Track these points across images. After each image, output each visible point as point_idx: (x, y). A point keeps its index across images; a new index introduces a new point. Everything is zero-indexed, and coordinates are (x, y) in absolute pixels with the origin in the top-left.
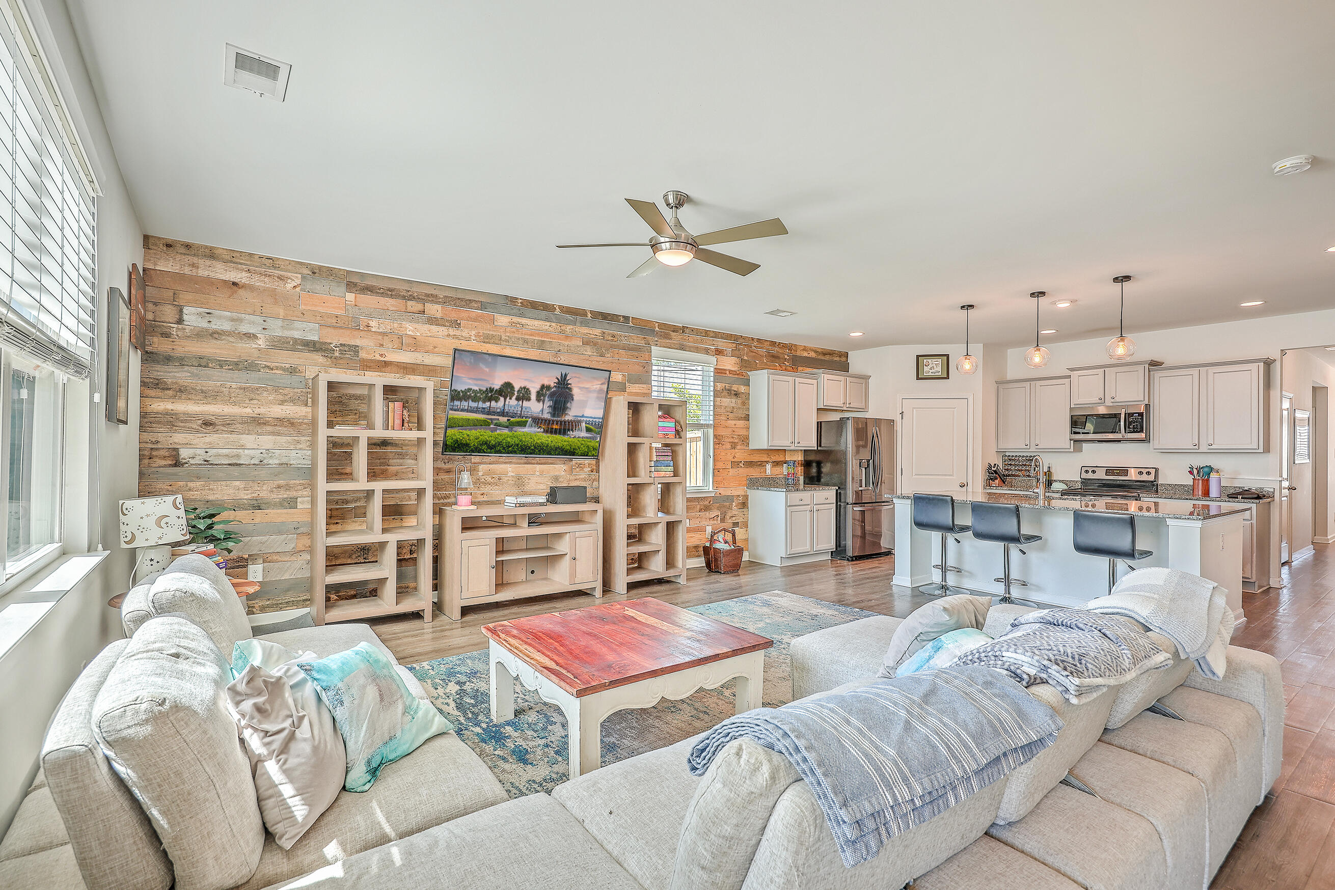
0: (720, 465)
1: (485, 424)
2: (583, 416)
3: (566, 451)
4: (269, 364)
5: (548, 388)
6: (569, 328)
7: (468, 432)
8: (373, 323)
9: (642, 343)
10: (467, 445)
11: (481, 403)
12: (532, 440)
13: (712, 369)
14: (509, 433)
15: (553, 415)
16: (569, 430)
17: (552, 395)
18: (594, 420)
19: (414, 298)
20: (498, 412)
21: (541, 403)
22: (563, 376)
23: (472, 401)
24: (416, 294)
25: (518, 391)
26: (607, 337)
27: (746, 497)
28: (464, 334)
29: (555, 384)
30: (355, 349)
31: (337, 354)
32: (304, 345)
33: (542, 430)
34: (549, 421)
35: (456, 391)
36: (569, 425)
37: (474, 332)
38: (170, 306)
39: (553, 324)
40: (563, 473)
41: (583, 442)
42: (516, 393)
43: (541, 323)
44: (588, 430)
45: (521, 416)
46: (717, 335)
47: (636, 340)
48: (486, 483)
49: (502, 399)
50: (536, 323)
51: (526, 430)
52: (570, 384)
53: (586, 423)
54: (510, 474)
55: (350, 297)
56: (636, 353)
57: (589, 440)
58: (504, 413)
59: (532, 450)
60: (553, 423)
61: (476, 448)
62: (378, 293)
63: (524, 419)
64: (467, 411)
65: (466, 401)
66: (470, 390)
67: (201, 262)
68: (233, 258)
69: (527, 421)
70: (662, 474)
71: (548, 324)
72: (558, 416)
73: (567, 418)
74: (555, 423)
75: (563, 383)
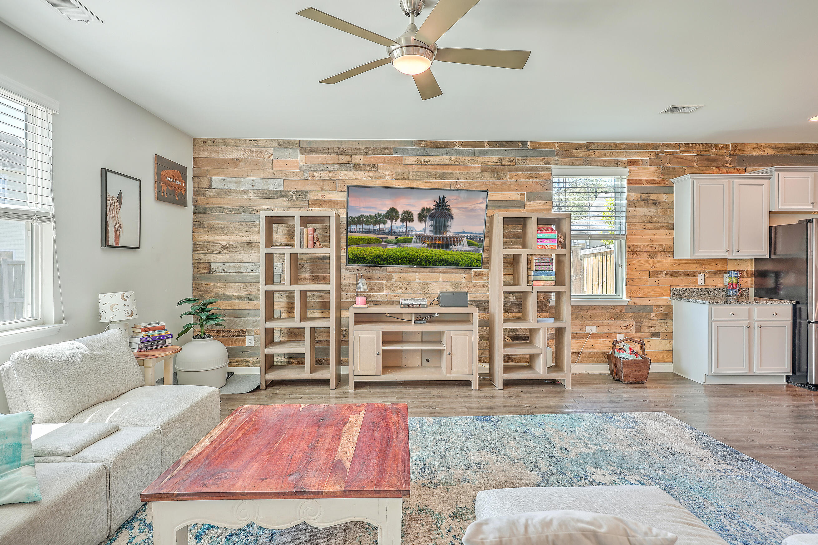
0: (635, 275)
1: (377, 242)
2: (464, 232)
3: (451, 263)
4: (255, 208)
5: (428, 210)
6: (467, 159)
7: (365, 249)
8: (317, 174)
9: (542, 164)
10: (364, 258)
11: (372, 226)
12: (418, 254)
13: (624, 181)
14: (397, 249)
15: (435, 233)
16: (451, 245)
17: (432, 217)
18: (475, 235)
19: (344, 152)
20: (386, 232)
21: (423, 223)
22: (441, 199)
23: (365, 224)
24: (345, 150)
25: (402, 214)
26: (504, 163)
27: (670, 308)
28: (380, 174)
29: (435, 207)
30: (305, 194)
31: (294, 198)
32: (275, 194)
33: (426, 245)
34: (432, 237)
35: (352, 217)
36: (451, 240)
37: (387, 172)
38: (205, 178)
39: (453, 158)
40: (463, 281)
41: (466, 255)
42: (400, 216)
43: (442, 158)
44: (470, 244)
45: (406, 235)
46: (629, 146)
47: (535, 161)
48: (398, 288)
49: (389, 222)
50: (438, 158)
51: (412, 245)
52: (448, 206)
53: (467, 238)
54: (418, 281)
55: (302, 158)
56: (535, 174)
57: (472, 253)
58: (391, 232)
59: (419, 261)
60: (436, 240)
61: (372, 261)
62: (319, 152)
63: (409, 237)
64: (362, 232)
65: (360, 224)
66: (362, 216)
67: (220, 149)
68: (236, 144)
69: (412, 239)
70: (542, 283)
71: (449, 158)
72: (440, 233)
73: (448, 235)
74: (437, 239)
75: (442, 205)
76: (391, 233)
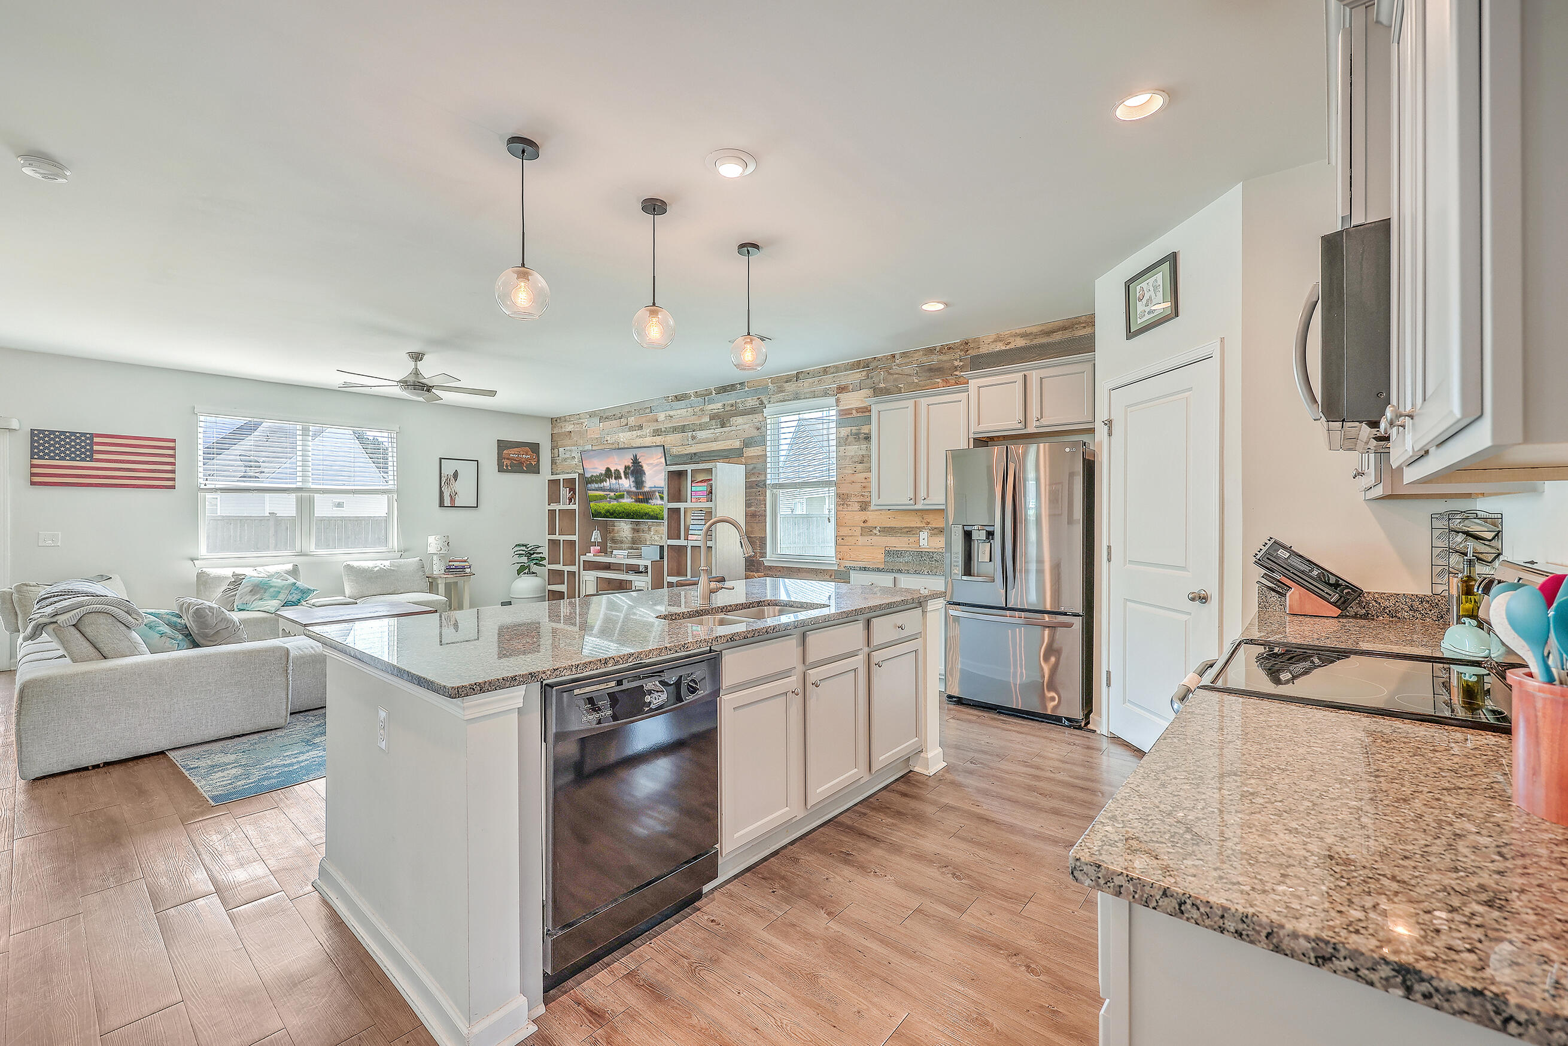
0: (844, 531)
1: (605, 498)
2: (655, 487)
5: (629, 467)
6: (699, 409)
7: (598, 504)
9: (758, 404)
10: (601, 513)
11: (599, 484)
12: (630, 508)
13: (833, 413)
14: (617, 504)
15: (637, 488)
16: (648, 499)
17: (632, 474)
19: (623, 416)
20: (608, 489)
21: (628, 479)
22: (635, 457)
23: (595, 483)
24: (623, 414)
26: (727, 408)
29: (633, 464)
33: (633, 500)
34: (636, 493)
35: (586, 478)
36: (648, 495)
38: (556, 449)
42: (613, 474)
44: (660, 498)
45: (620, 491)
46: (838, 369)
47: (752, 402)
49: (608, 480)
51: (625, 500)
52: (641, 462)
53: (658, 493)
56: (752, 416)
60: (639, 495)
62: (610, 419)
63: (622, 493)
64: (595, 490)
65: (592, 483)
66: (592, 476)
68: (570, 419)
69: (624, 494)
72: (640, 489)
73: (646, 489)
75: (636, 461)
76: (611, 490)
